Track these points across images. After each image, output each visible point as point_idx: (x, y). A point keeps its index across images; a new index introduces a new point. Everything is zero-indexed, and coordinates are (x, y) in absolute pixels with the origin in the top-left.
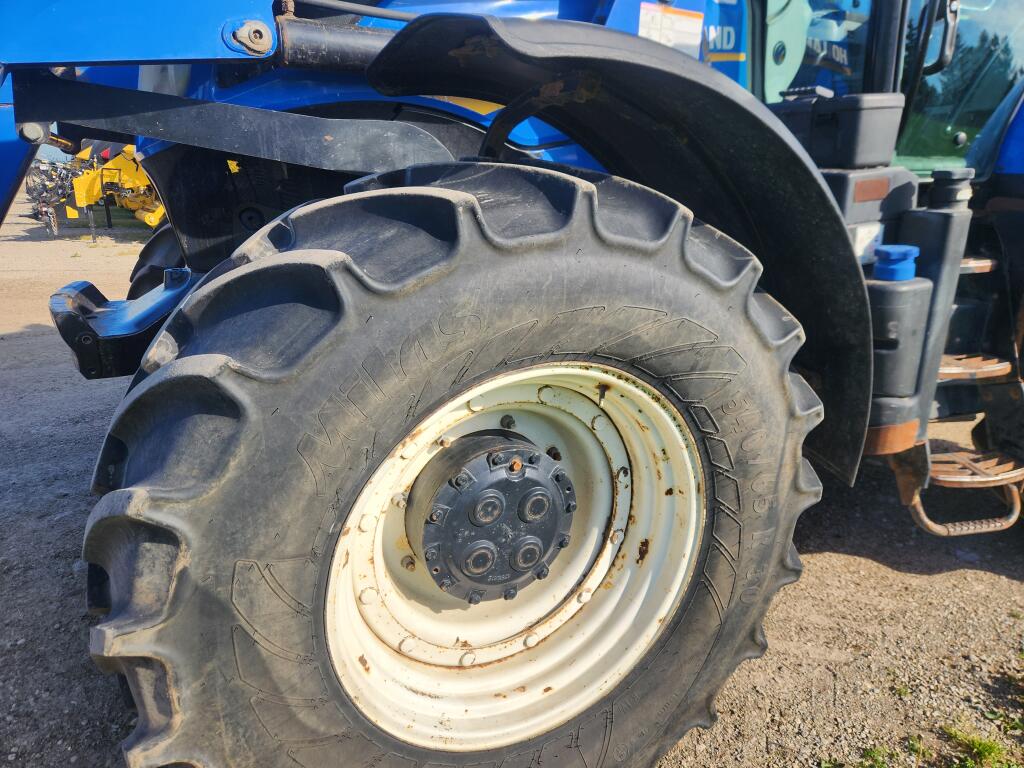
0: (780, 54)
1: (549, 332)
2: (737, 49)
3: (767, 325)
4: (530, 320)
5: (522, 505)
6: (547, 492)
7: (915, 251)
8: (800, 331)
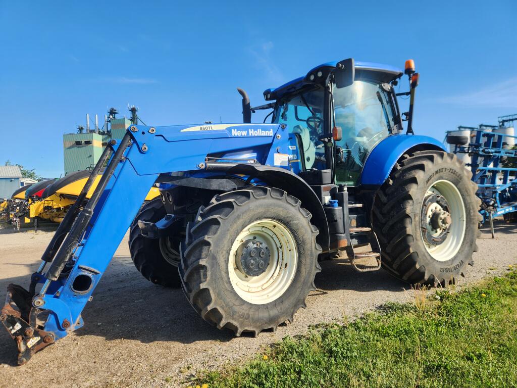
0: (308, 159)
1: (265, 213)
2: (297, 159)
3: (304, 213)
4: (261, 210)
5: (260, 253)
6: (264, 250)
7: (337, 201)
8: (311, 214)
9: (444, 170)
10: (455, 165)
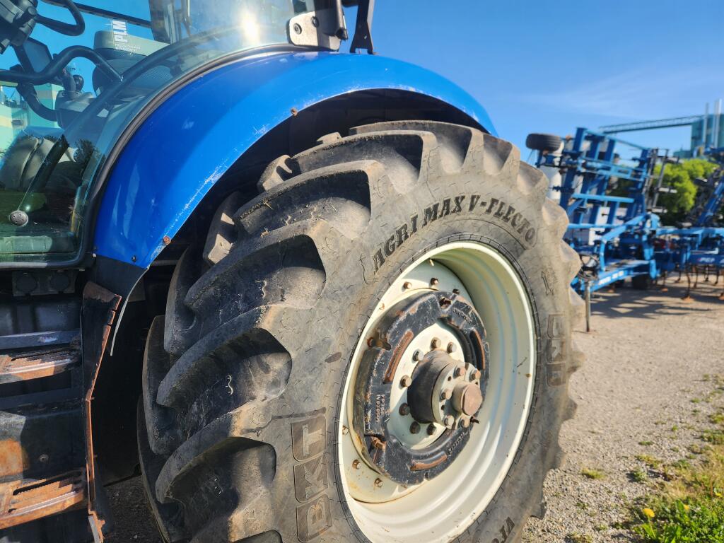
9: (466, 204)
10: (513, 186)
